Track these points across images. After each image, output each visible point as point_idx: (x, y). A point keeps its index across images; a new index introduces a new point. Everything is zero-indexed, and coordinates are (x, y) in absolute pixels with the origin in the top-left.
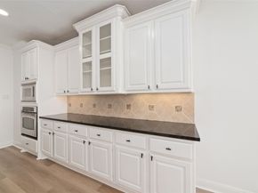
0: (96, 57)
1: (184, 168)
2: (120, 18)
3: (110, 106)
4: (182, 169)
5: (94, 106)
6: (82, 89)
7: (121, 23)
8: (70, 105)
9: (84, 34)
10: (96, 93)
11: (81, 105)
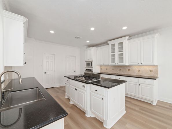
0: (117, 53)
1: (151, 87)
2: (127, 40)
3: (120, 70)
4: (150, 88)
5: (113, 69)
6: (111, 64)
7: (127, 41)
8: (101, 69)
9: (111, 45)
10: (117, 65)
11: (107, 69)
